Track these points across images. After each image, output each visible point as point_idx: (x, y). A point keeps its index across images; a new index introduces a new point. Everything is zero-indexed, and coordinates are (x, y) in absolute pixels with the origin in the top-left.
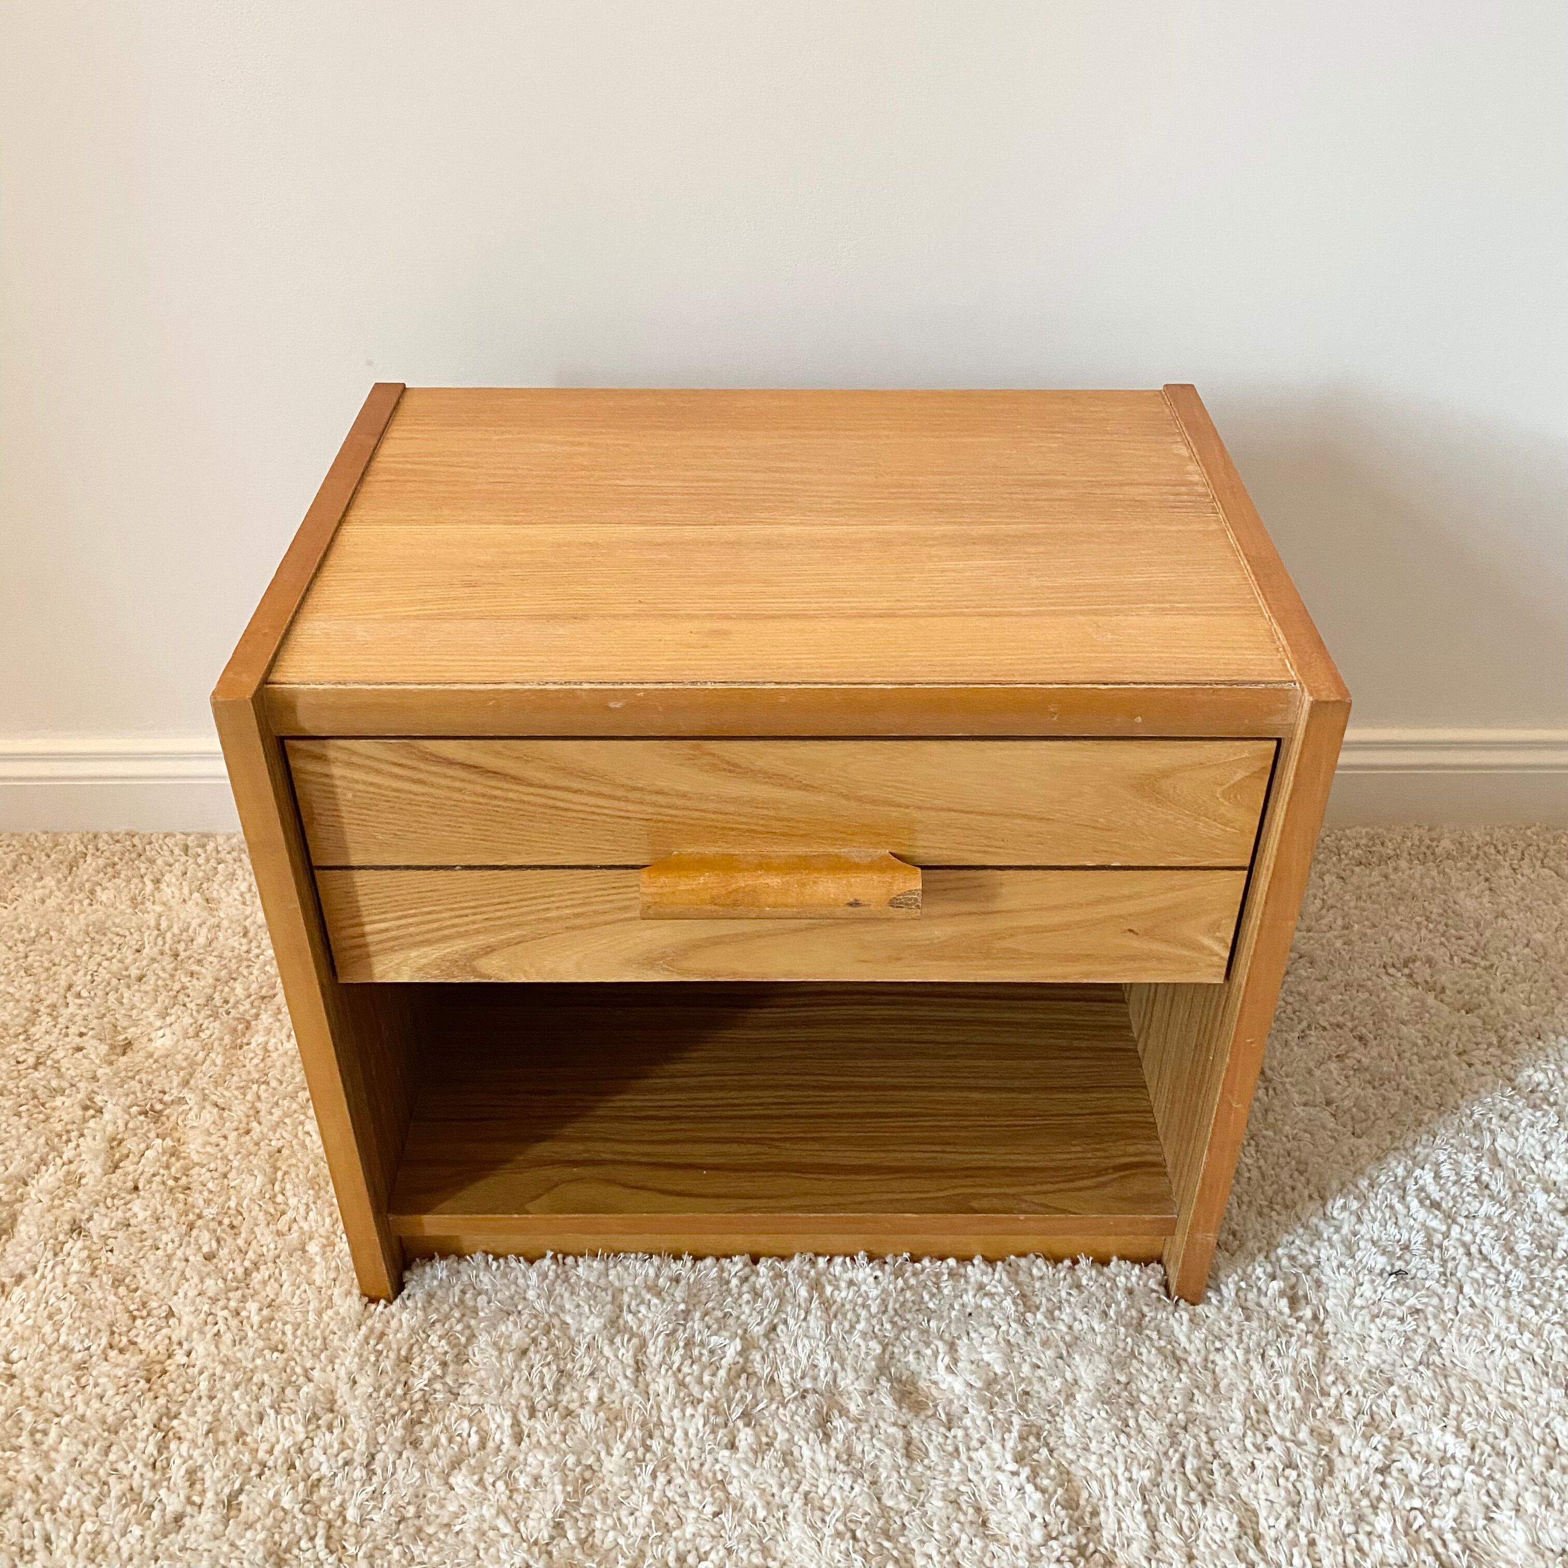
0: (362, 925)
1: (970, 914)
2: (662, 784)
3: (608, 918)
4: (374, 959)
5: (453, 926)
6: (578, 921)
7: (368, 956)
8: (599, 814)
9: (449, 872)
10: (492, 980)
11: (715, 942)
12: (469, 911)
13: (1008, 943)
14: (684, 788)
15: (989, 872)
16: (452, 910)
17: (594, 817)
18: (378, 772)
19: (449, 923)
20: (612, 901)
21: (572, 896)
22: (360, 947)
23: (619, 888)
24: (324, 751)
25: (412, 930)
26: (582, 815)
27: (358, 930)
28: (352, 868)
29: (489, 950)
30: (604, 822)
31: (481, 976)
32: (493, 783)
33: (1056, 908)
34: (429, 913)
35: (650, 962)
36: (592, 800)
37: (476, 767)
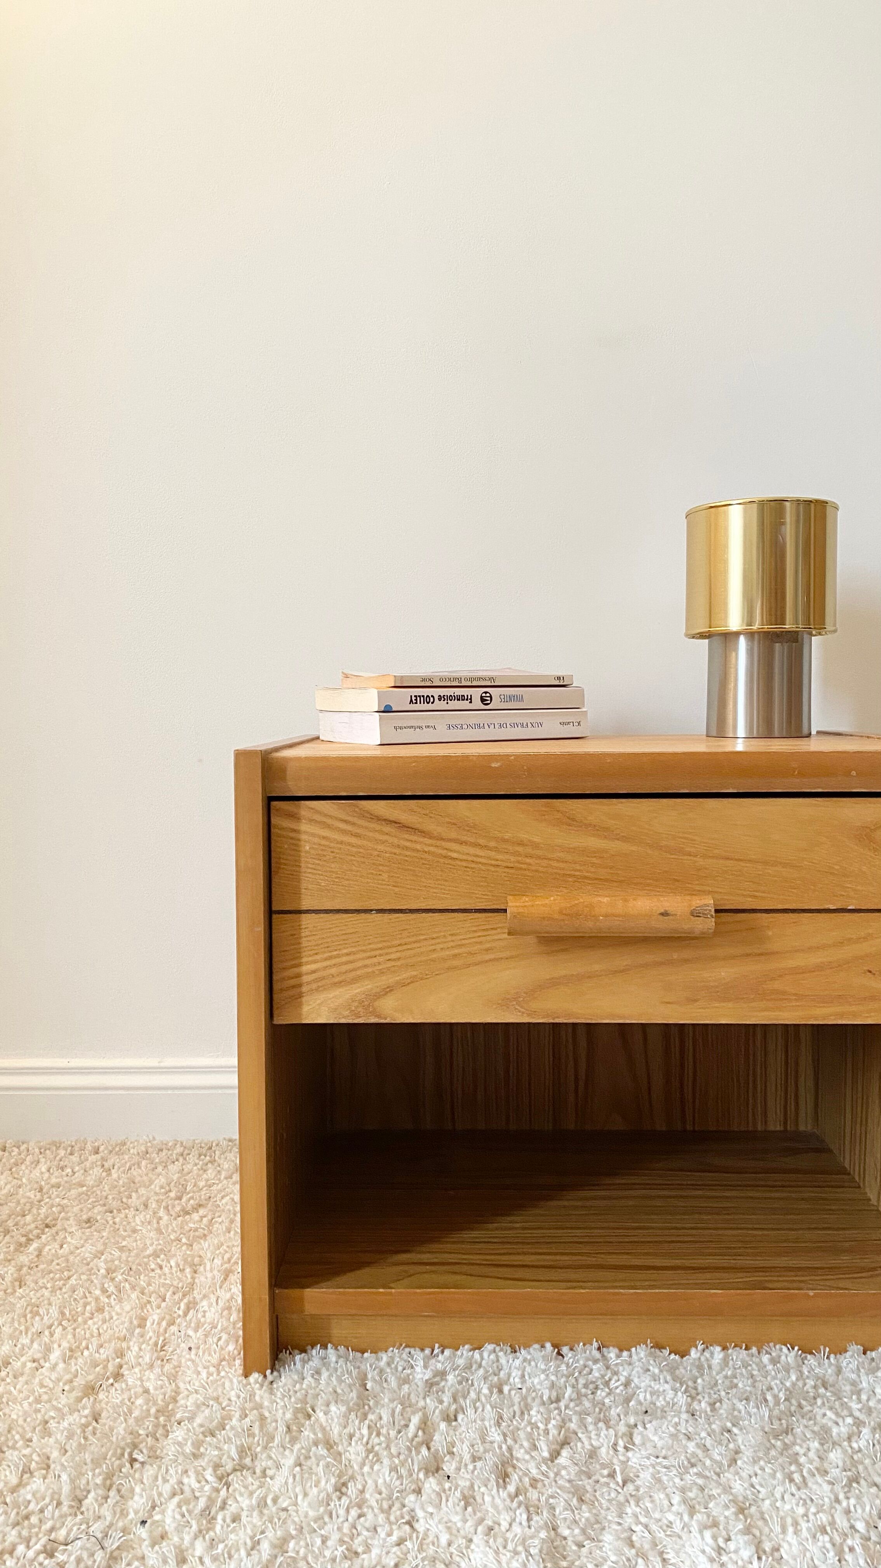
0: (300, 965)
1: (748, 955)
2: (523, 836)
3: (479, 958)
4: (304, 999)
5: (366, 966)
6: (455, 963)
7: (300, 995)
8: (477, 863)
9: (367, 916)
10: (388, 1021)
11: (554, 983)
12: (377, 952)
13: (777, 985)
14: (536, 839)
15: (759, 915)
16: (364, 951)
17: (473, 865)
18: (329, 827)
19: (360, 964)
20: (481, 943)
21: (454, 938)
22: (294, 987)
23: (487, 930)
24: (295, 810)
25: (333, 971)
26: (464, 864)
27: (296, 970)
28: (300, 912)
29: (388, 990)
30: (480, 869)
31: (379, 1016)
32: (406, 836)
33: (810, 949)
34: (347, 954)
35: (505, 1003)
36: (472, 850)
37: (396, 823)
